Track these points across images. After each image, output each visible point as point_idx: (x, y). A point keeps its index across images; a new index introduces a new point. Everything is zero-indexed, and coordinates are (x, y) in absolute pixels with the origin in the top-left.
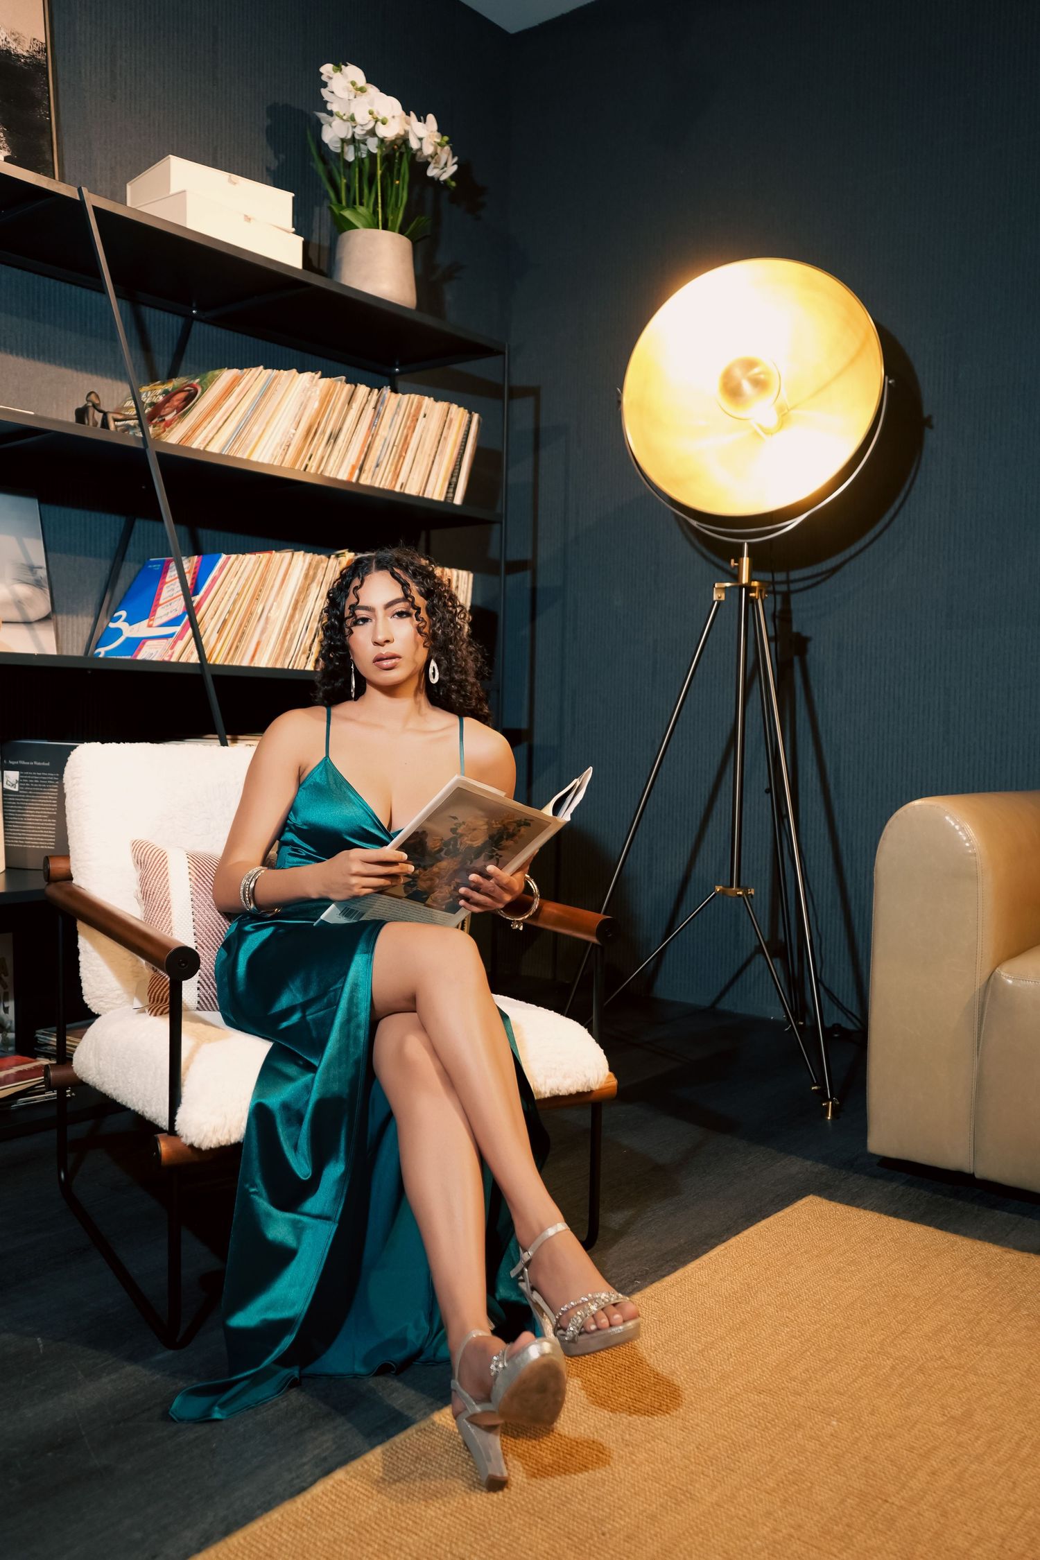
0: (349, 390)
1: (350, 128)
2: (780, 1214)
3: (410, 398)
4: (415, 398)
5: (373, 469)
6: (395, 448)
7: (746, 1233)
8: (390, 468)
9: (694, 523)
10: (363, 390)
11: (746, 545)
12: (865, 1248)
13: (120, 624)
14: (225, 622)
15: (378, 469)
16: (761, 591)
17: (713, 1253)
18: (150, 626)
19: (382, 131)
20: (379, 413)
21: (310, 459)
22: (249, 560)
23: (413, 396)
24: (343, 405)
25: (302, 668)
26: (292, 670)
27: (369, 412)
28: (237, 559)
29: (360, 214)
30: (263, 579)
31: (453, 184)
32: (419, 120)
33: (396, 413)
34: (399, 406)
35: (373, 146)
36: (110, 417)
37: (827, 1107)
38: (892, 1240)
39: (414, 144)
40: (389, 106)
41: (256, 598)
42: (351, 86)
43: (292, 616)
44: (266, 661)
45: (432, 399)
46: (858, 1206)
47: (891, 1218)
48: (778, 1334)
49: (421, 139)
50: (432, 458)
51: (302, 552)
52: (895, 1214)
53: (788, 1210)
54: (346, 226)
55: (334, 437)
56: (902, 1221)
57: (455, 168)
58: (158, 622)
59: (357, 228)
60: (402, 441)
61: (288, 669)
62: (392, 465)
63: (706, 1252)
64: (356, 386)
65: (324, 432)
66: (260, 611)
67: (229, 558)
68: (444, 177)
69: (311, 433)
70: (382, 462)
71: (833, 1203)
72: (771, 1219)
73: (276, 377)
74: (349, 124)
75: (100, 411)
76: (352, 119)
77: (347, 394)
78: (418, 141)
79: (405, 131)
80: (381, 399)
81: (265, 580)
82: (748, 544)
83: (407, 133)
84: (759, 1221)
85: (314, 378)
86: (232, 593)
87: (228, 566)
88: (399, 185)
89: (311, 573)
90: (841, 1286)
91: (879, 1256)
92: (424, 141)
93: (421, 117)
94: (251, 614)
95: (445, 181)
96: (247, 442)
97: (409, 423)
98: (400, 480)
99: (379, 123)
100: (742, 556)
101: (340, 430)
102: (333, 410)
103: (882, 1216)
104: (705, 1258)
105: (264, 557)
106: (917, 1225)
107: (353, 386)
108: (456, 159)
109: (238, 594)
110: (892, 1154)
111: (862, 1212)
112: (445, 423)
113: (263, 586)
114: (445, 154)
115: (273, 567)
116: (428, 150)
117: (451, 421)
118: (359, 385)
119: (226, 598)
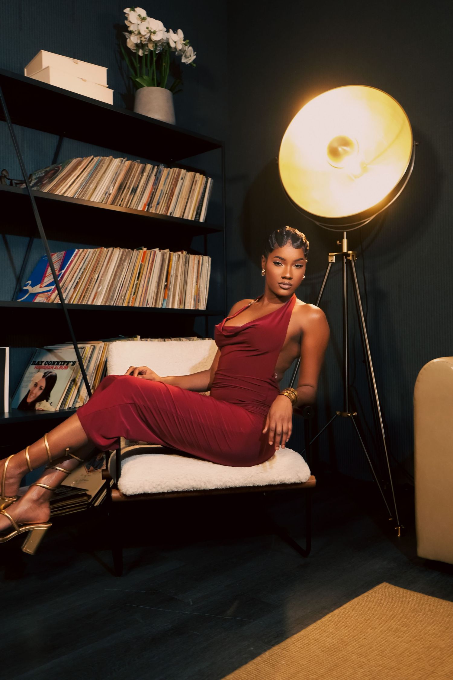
0: (142, 167)
1: (139, 38)
2: (366, 594)
3: (174, 170)
4: (177, 170)
5: (155, 206)
6: (167, 195)
7: (344, 606)
8: (164, 205)
9: (318, 223)
10: (149, 167)
11: (345, 234)
12: (413, 616)
13: (28, 288)
14: (78, 283)
15: (158, 206)
16: (353, 256)
17: (324, 619)
18: (41, 287)
19: (155, 38)
20: (158, 178)
21: (122, 201)
22: (90, 252)
23: (175, 169)
24: (139, 174)
25: (121, 305)
26: (115, 306)
27: (153, 178)
28: (83, 251)
29: (144, 79)
30: (98, 262)
31: (195, 65)
32: (174, 33)
33: (167, 178)
34: (168, 174)
35: (151, 47)
36: (14, 181)
37: (398, 530)
38: (430, 611)
39: (172, 45)
40: (157, 25)
41: (94, 270)
42: (138, 17)
43: (114, 280)
44: (101, 301)
45: (186, 170)
46: (410, 589)
47: (430, 597)
48: (356, 673)
49: (175, 42)
50: (186, 200)
51: (119, 248)
52: (432, 594)
53: (370, 592)
54: (138, 86)
55: (134, 191)
56: (436, 599)
57: (195, 57)
58: (45, 285)
59: (144, 87)
60: (170, 191)
61: (113, 306)
62: (165, 203)
63: (320, 618)
64: (146, 165)
65: (129, 188)
66: (96, 277)
67: (79, 251)
68: (190, 62)
69: (121, 188)
70: (160, 202)
71: (397, 588)
72: (360, 597)
73: (101, 160)
74: (138, 36)
75: (9, 179)
76: (139, 33)
77: (141, 169)
78: (174, 43)
79: (167, 38)
80: (159, 171)
81: (99, 261)
82: (347, 232)
83: (168, 39)
84: (353, 598)
85: (122, 161)
86: (81, 269)
87: (78, 255)
88: (165, 65)
89: (124, 258)
90: (397, 641)
91: (421, 621)
92: (177, 43)
93: (175, 32)
94: (92, 279)
95: (190, 64)
96: (87, 192)
97: (173, 182)
98: (170, 211)
99: (152, 34)
100: (343, 238)
101: (138, 186)
102: (134, 177)
103: (425, 595)
104: (319, 622)
105: (98, 250)
106: (445, 601)
107: (144, 165)
108: (195, 53)
109: (84, 269)
110: (431, 557)
111: (413, 593)
112: (193, 182)
113: (98, 264)
114: (190, 50)
115: (103, 256)
116: (180, 47)
117: (196, 181)
118: (147, 164)
119: (78, 271)
